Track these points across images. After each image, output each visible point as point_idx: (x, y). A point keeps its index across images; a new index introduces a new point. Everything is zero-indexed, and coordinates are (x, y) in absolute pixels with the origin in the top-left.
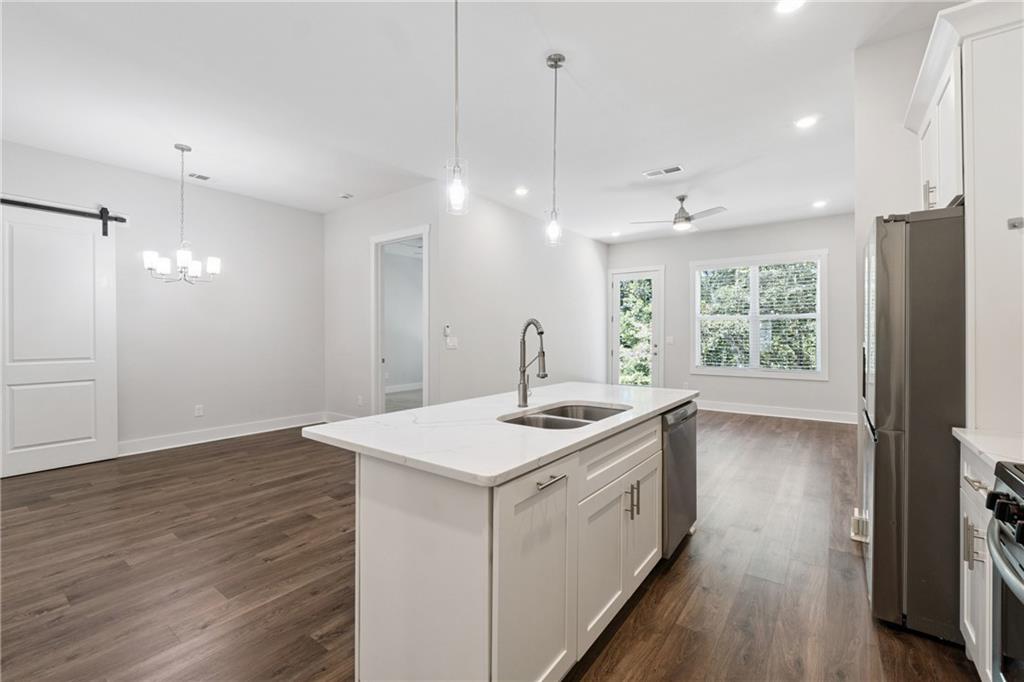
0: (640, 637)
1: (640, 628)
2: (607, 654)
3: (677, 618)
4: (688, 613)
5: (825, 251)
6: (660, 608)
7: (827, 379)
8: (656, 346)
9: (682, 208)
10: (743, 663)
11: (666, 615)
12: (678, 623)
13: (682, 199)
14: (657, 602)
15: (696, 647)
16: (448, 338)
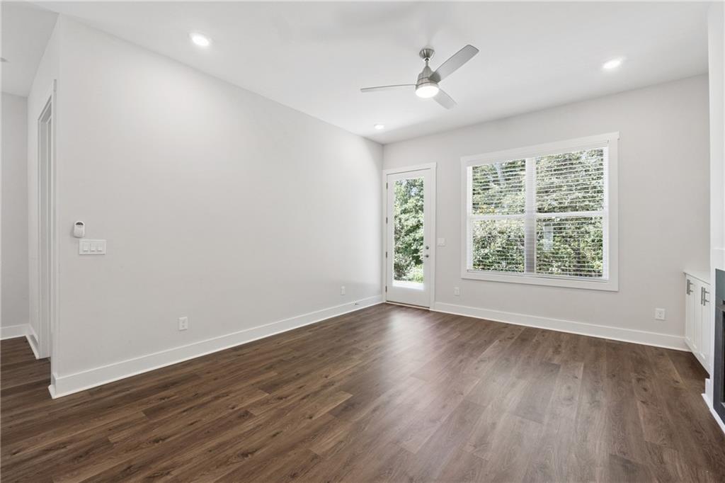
5: (614, 136)
7: (617, 290)
8: (428, 248)
9: (427, 67)
13: (426, 55)
16: (81, 240)
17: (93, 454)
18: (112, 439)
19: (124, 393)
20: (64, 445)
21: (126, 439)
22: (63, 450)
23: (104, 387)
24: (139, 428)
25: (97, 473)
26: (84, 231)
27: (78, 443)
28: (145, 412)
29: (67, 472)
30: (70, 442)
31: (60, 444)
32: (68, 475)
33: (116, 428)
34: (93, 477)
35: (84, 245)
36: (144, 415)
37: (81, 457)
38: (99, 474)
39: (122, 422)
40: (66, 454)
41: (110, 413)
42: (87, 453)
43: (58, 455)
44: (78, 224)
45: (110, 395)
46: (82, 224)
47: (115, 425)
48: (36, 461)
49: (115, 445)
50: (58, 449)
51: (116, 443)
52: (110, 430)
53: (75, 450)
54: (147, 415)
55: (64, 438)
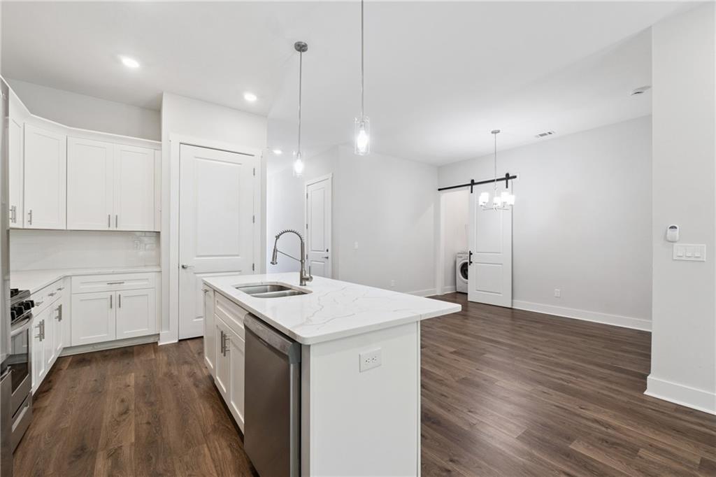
0: (216, 424)
1: (221, 427)
2: (221, 408)
3: (208, 447)
4: (205, 456)
6: (224, 444)
10: (151, 454)
11: (216, 443)
12: (205, 445)
14: (230, 446)
15: (184, 442)
16: (675, 244)
17: (616, 448)
18: (642, 452)
19: (707, 431)
20: (608, 426)
21: (653, 463)
22: (604, 429)
23: (697, 412)
24: (676, 466)
25: (600, 461)
26: (678, 235)
27: (618, 433)
28: (703, 461)
29: (588, 443)
30: (614, 428)
31: (607, 424)
32: (586, 444)
33: (658, 448)
34: (595, 460)
35: (679, 250)
36: (699, 463)
37: (607, 442)
38: (601, 463)
39: (669, 449)
40: (602, 432)
41: (670, 435)
42: (613, 444)
43: (598, 429)
44: (672, 227)
45: (692, 423)
46: (676, 228)
47: (660, 445)
48: (584, 421)
49: (638, 458)
50: (603, 425)
51: (640, 457)
52: (651, 446)
53: (610, 435)
54: (700, 464)
55: (616, 423)
